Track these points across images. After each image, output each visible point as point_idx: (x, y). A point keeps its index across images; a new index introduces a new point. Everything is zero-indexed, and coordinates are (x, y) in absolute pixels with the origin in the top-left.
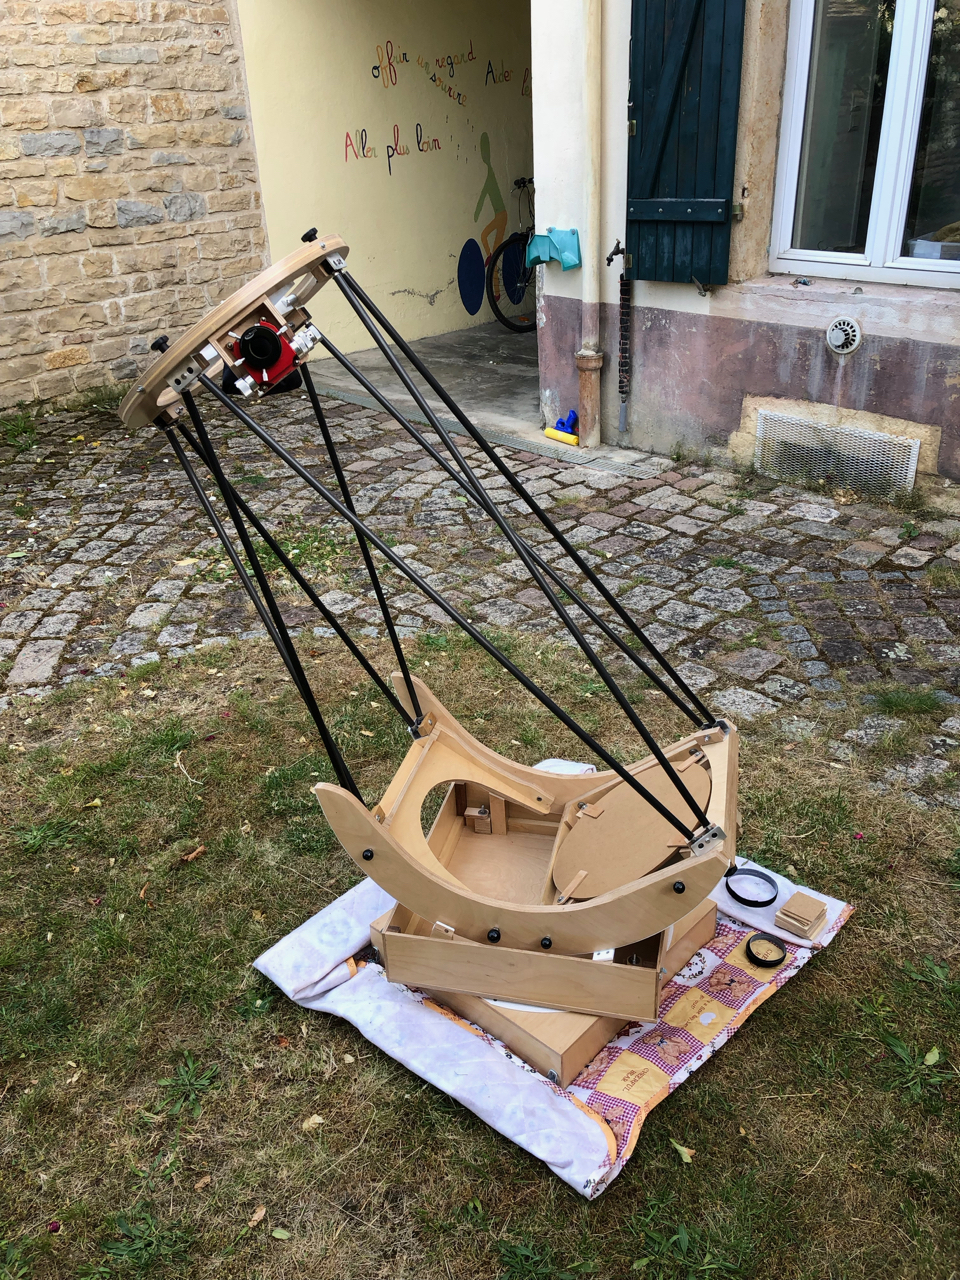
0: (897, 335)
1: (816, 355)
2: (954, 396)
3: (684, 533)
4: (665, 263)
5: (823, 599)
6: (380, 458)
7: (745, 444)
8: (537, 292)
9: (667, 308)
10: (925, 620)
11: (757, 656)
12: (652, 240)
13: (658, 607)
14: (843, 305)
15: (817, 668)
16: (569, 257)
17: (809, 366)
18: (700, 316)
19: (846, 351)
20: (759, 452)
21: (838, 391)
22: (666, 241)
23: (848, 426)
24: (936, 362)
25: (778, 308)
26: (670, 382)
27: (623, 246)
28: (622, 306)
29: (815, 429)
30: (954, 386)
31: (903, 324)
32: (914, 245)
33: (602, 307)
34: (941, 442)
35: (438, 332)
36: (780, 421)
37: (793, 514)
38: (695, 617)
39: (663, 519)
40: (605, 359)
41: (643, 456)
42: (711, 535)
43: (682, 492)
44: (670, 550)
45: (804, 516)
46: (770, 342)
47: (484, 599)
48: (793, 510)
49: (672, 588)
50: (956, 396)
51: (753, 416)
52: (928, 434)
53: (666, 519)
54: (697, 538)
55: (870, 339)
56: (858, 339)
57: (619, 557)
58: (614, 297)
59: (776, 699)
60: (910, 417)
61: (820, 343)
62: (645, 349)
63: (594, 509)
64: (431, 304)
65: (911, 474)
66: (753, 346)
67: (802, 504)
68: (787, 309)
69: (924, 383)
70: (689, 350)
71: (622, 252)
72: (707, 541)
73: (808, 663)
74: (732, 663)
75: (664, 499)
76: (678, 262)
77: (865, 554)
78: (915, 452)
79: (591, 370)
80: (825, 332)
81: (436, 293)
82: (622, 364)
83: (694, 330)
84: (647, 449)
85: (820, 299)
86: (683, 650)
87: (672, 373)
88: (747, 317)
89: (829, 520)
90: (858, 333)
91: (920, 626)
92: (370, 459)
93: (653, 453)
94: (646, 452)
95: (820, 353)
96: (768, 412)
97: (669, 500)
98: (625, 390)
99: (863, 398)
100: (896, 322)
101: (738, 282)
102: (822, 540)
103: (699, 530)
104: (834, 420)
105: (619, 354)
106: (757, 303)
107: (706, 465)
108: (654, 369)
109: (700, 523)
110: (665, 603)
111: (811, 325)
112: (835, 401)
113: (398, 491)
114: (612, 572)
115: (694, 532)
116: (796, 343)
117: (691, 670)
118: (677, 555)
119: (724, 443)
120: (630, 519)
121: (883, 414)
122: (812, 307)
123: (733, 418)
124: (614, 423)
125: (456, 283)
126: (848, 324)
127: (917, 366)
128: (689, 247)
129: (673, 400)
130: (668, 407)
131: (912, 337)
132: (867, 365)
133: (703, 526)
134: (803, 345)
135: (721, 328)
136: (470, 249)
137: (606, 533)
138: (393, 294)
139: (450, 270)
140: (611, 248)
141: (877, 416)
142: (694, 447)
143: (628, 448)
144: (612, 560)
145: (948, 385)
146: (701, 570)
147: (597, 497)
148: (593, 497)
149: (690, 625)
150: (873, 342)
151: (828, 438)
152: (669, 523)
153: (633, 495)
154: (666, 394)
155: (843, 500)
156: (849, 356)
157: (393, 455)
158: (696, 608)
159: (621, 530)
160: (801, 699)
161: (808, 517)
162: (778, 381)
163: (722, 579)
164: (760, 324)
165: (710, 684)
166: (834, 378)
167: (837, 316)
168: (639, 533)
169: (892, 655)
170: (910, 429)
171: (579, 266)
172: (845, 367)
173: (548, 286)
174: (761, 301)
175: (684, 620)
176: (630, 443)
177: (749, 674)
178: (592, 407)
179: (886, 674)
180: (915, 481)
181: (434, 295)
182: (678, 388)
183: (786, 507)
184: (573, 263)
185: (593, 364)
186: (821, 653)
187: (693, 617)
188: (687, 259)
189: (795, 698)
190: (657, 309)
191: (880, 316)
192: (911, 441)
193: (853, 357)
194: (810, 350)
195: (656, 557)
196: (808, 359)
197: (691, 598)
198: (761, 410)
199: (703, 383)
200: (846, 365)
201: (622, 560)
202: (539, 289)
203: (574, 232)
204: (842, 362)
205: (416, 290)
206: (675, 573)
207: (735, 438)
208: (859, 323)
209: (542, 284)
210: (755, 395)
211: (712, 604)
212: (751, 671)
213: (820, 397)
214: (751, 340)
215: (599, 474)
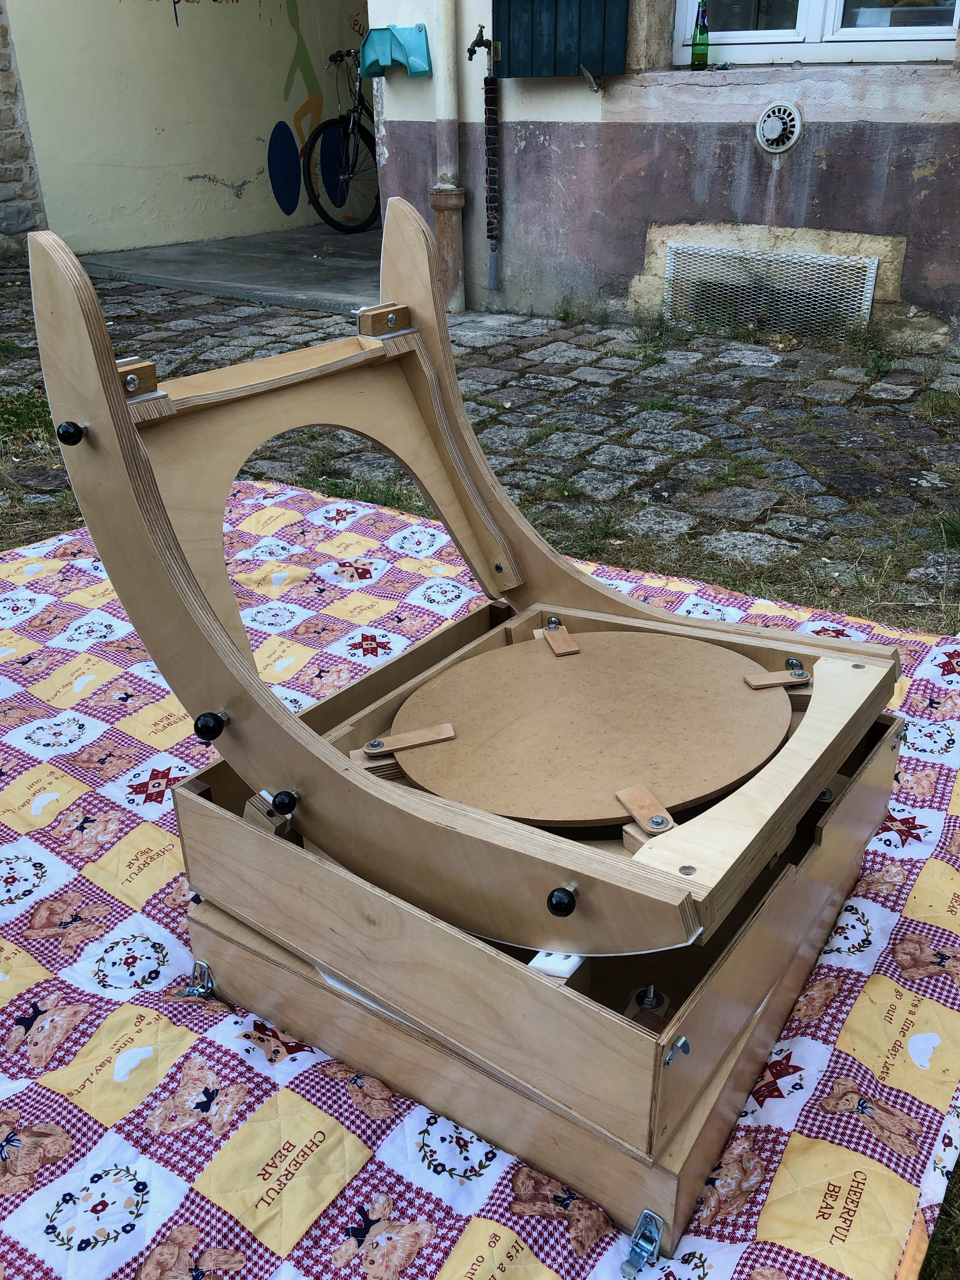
0: (849, 118)
1: (742, 159)
2: (923, 193)
3: (596, 383)
4: (545, 50)
5: (804, 433)
6: (181, 329)
7: (651, 289)
8: (376, 119)
9: (544, 119)
10: (946, 447)
11: (744, 495)
12: (526, 18)
13: (589, 452)
14: (778, 86)
15: (833, 504)
16: (417, 62)
17: (733, 175)
18: (589, 124)
19: (782, 149)
20: (668, 297)
21: (770, 205)
22: (545, 17)
23: (784, 251)
24: (901, 148)
25: (692, 100)
26: (553, 219)
27: (488, 35)
28: (488, 121)
29: (741, 259)
30: (924, 179)
31: (857, 103)
32: (858, 13)
33: (461, 128)
34: (906, 257)
35: (248, 232)
36: (695, 255)
37: (725, 360)
38: (642, 460)
39: (566, 370)
40: (468, 197)
41: (521, 319)
42: (631, 384)
43: (579, 347)
44: (585, 398)
45: (740, 362)
46: (682, 149)
47: (342, 455)
48: (724, 357)
49: (601, 433)
50: (926, 192)
51: (660, 252)
52: (889, 248)
53: (570, 370)
54: (615, 386)
55: (813, 129)
56: (797, 130)
57: (519, 407)
58: (476, 113)
59: (791, 539)
60: (865, 228)
61: (748, 143)
62: (519, 178)
63: (474, 364)
64: (237, 196)
65: (866, 305)
66: (660, 158)
67: (732, 352)
68: (704, 101)
69: (884, 179)
70: (576, 174)
71: (486, 44)
72: (628, 389)
73: (816, 499)
74: (713, 504)
75: (560, 353)
76: (561, 48)
77: (832, 392)
78: (871, 274)
79: (449, 209)
80: (754, 127)
81: (244, 184)
82: (489, 200)
83: (582, 145)
84: (525, 311)
85: (748, 81)
86: (640, 495)
87: (554, 207)
88: (651, 119)
89: (772, 364)
90: (798, 123)
91: (943, 453)
92: (167, 329)
93: (533, 315)
94: (524, 315)
95: (747, 155)
96: (679, 245)
97: (566, 354)
98: (495, 234)
99: (803, 211)
100: (849, 102)
101: (639, 72)
102: (771, 381)
103: (615, 378)
104: (766, 245)
105: (486, 185)
106: (664, 98)
107: (604, 321)
108: (531, 205)
109: (614, 372)
110: (596, 448)
111: (735, 119)
112: (767, 219)
113: (207, 354)
114: (514, 422)
115: (609, 381)
116: (714, 146)
117: (658, 515)
118: (595, 403)
119: (622, 292)
120: (522, 373)
121: (829, 229)
122: (736, 94)
123: (636, 258)
124: (482, 280)
125: (267, 173)
126: (785, 111)
127: (876, 158)
128: (576, 26)
129: (557, 242)
130: (550, 253)
131: (869, 119)
132: (809, 164)
133: (618, 374)
134: (725, 148)
135: (617, 137)
136: (281, 134)
137: (495, 387)
138: (191, 179)
139: (260, 157)
140: (470, 37)
141: (822, 233)
142: (584, 299)
143: (500, 313)
144: (511, 410)
145: (916, 177)
146: (632, 415)
147: (473, 354)
148: (469, 354)
149: (639, 468)
150: (818, 131)
151: (762, 269)
152: (574, 374)
153: (519, 351)
154: (548, 235)
155: (781, 346)
156: (786, 155)
157: (198, 326)
158: (640, 451)
159: (513, 383)
160: (827, 538)
161: (744, 362)
162: (693, 201)
163: (662, 421)
164: (668, 126)
165: (691, 529)
166: (766, 187)
167: (770, 102)
168: (538, 384)
169: (924, 483)
170: (865, 245)
171: (428, 75)
172: (780, 172)
173: (392, 106)
174: (670, 94)
175: (629, 465)
176: (504, 304)
177: (740, 514)
178: (454, 259)
179: (927, 504)
180: (871, 314)
181: (241, 186)
182: (563, 226)
183: (715, 355)
184: (421, 69)
185: (453, 201)
186: (830, 487)
187: (639, 461)
188: (573, 42)
189: (817, 537)
190: (533, 123)
191: (827, 94)
192: (867, 260)
193: (790, 156)
194: (734, 154)
195: (568, 405)
196: (731, 167)
197: (629, 441)
198: (670, 243)
199: (595, 215)
200: (782, 168)
201: (524, 410)
202: (378, 113)
203: (421, 29)
204: (776, 164)
205: (218, 177)
206: (598, 418)
207: (638, 284)
208: (799, 107)
209: (382, 107)
210: (661, 224)
211: (661, 446)
212: (743, 511)
213: (747, 216)
214: (657, 149)
215: (472, 334)
